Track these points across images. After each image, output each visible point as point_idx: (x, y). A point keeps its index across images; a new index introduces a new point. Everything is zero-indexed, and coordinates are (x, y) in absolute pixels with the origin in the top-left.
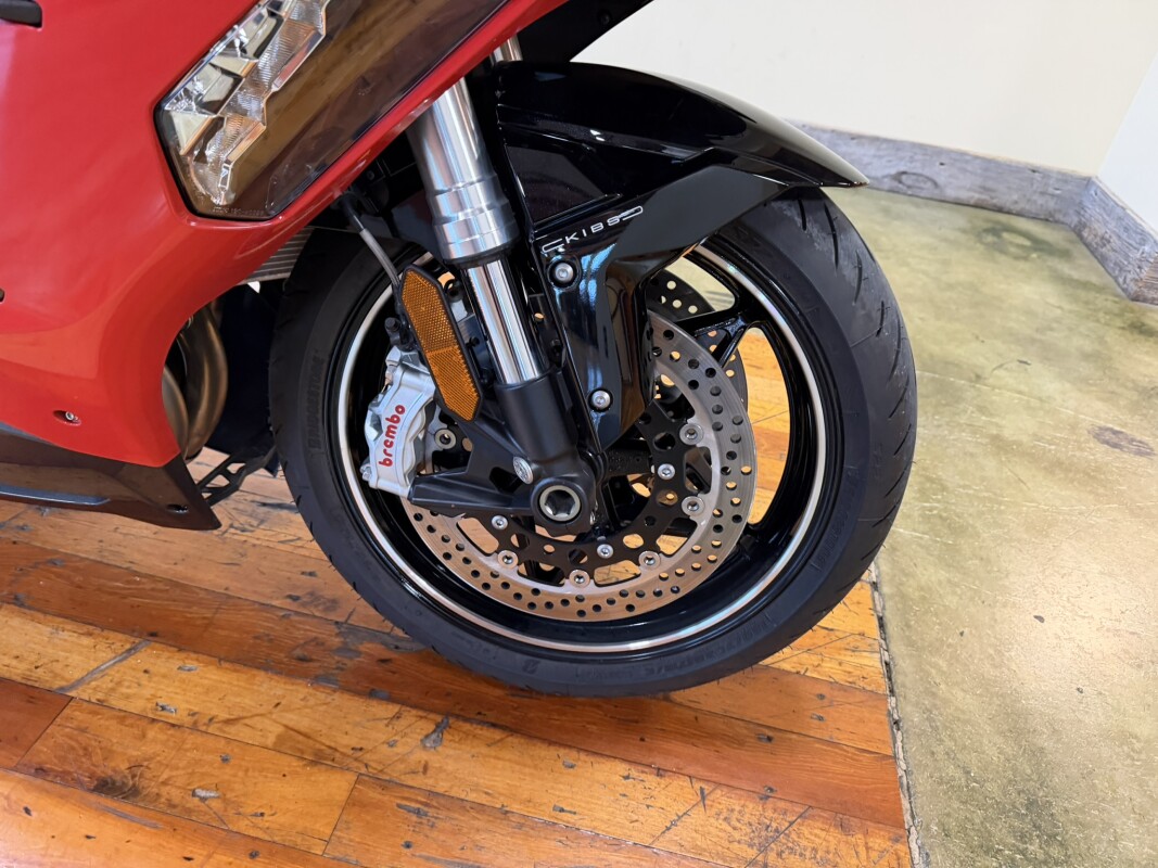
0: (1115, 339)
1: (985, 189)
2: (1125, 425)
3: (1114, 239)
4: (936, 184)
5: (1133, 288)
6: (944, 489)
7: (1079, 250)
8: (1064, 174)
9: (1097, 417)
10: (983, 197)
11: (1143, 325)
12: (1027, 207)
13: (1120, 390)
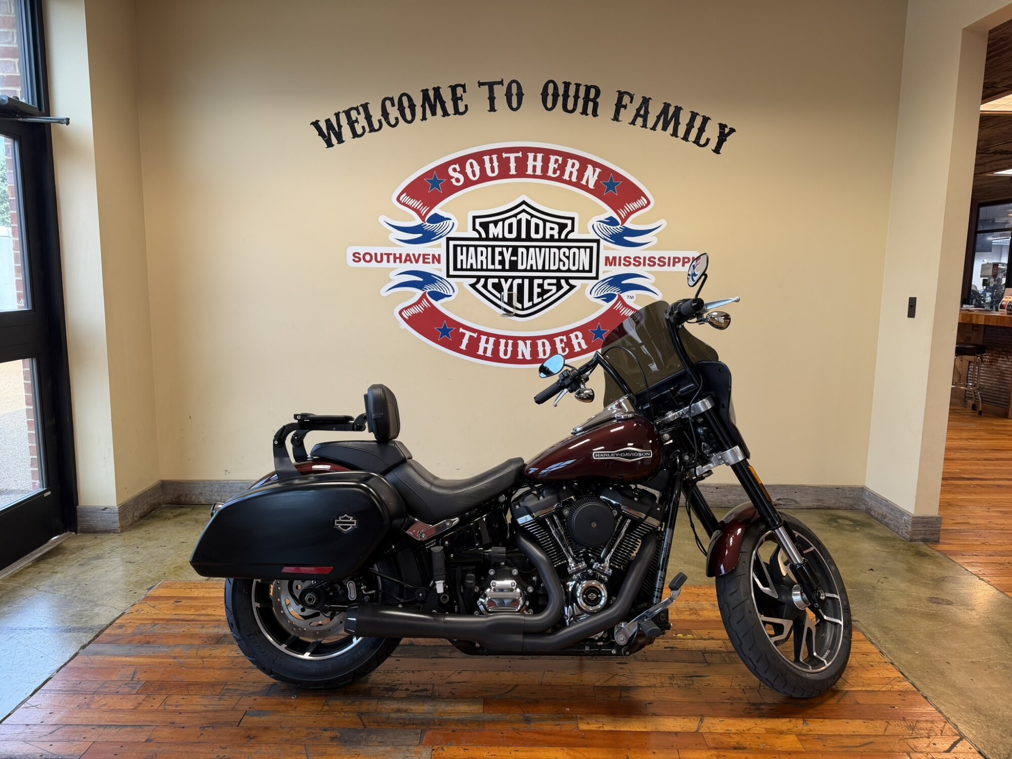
0: (912, 560)
1: (819, 500)
2: (937, 595)
3: (888, 515)
4: (796, 501)
5: (908, 536)
6: (891, 630)
7: (873, 522)
8: (851, 488)
9: (926, 594)
10: (820, 504)
11: (920, 552)
12: (840, 505)
13: (928, 582)
